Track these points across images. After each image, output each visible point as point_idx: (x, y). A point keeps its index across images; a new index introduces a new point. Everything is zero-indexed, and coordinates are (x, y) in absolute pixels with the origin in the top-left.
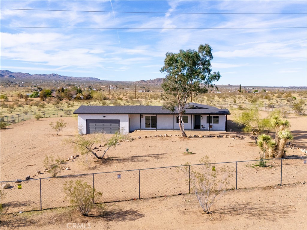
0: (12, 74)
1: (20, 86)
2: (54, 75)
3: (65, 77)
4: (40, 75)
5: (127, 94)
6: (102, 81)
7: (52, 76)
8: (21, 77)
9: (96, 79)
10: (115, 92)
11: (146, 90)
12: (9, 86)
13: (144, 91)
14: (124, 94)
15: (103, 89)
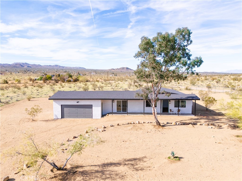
0: (29, 65)
1: (33, 73)
2: (56, 66)
3: (63, 67)
4: (48, 66)
5: (102, 77)
6: (87, 69)
7: (55, 66)
8: (35, 67)
9: (83, 68)
10: (95, 76)
11: (115, 75)
12: (27, 73)
13: (114, 76)
14: (101, 78)
15: (87, 74)
